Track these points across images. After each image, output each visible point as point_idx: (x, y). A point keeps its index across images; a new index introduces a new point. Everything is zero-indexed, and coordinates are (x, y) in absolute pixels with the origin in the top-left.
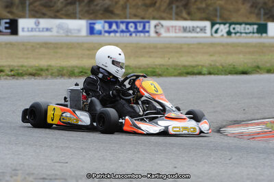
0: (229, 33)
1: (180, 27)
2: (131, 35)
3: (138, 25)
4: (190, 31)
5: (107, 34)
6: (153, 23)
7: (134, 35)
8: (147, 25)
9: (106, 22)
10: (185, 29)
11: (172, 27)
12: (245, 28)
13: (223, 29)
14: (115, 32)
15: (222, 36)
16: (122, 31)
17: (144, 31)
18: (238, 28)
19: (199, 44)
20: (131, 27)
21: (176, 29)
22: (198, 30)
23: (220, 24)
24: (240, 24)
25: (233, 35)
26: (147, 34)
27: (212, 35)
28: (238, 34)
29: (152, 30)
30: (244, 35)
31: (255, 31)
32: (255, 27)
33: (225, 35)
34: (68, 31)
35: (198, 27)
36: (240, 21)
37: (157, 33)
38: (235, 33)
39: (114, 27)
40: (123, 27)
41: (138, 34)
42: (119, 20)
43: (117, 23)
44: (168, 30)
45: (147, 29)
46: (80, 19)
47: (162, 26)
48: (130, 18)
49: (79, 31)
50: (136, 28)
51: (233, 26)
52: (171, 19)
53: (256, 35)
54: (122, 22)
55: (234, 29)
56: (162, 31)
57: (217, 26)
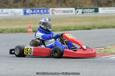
0: (83, 13)
1: (62, 10)
2: (42, 14)
3: (45, 10)
4: (66, 12)
5: (31, 15)
6: (51, 9)
7: (43, 14)
8: (48, 10)
9: (31, 9)
10: (64, 12)
11: (59, 11)
12: (89, 11)
13: (80, 11)
14: (35, 13)
15: (80, 14)
16: (38, 13)
17: (47, 13)
18: (86, 10)
19: (70, 17)
20: (42, 11)
21: (60, 12)
22: (70, 12)
23: (79, 9)
24: (87, 9)
25: (84, 13)
26: (48, 14)
27: (76, 14)
28: (86, 13)
29: (50, 12)
30: (89, 13)
31: (94, 11)
32: (94, 10)
33: (81, 13)
34: (15, 13)
35: (70, 10)
36: (87, 7)
37: (52, 13)
38: (85, 12)
39: (34, 11)
40: (38, 11)
41: (45, 14)
42: (36, 9)
43: (35, 10)
44: (57, 12)
45: (48, 12)
46: (20, 8)
47: (55, 10)
48: (41, 7)
49: (20, 13)
50: (44, 12)
51: (84, 10)
52: (58, 7)
53: (94, 13)
54: (38, 9)
55: (85, 11)
56: (55, 12)
57: (77, 10)
